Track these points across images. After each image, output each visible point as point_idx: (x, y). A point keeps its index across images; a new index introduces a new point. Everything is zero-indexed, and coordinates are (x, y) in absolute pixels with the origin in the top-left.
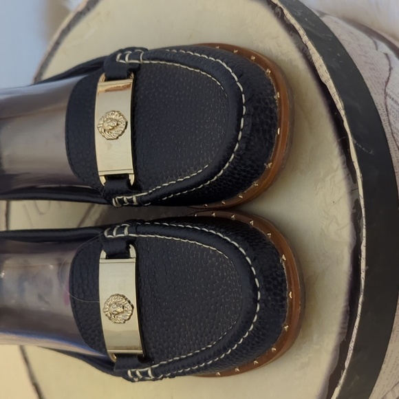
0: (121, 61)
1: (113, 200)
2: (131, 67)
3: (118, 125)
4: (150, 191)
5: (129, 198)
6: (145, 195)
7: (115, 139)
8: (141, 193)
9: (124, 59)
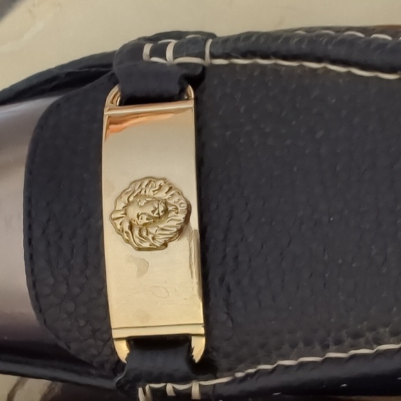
0: (155, 59)
1: (140, 390)
2: (184, 71)
3: (166, 211)
4: (239, 375)
5: (181, 387)
6: (227, 383)
7: (158, 249)
8: (216, 378)
9: (163, 56)
